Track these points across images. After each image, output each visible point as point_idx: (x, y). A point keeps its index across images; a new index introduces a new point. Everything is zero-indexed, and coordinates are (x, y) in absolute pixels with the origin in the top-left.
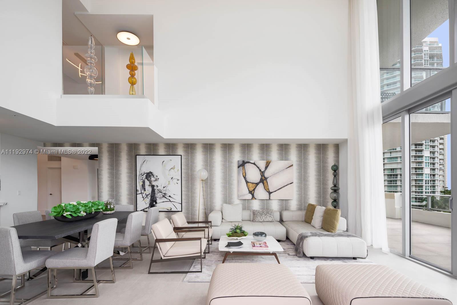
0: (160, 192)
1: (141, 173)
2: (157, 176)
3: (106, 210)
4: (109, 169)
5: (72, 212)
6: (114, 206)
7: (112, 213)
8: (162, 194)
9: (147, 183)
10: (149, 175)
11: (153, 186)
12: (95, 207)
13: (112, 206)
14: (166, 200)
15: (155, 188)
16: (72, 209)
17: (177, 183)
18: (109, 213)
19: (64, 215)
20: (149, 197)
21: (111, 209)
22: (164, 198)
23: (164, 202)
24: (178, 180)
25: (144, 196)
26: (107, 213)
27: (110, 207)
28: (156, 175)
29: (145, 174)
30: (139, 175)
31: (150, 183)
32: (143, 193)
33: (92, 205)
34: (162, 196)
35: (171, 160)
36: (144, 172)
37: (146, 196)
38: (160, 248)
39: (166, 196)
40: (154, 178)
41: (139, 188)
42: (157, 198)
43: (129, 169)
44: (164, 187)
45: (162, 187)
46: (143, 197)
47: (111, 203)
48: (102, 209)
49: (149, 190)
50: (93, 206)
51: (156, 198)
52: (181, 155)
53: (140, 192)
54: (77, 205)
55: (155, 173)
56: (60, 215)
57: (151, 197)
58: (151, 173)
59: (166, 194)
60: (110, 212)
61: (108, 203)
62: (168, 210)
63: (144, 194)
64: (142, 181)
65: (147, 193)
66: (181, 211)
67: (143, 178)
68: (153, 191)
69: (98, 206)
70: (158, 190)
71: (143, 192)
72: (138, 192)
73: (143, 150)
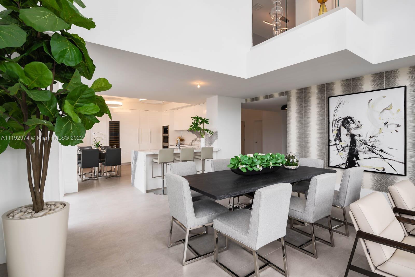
0: (365, 144)
1: (335, 119)
2: (359, 122)
3: (288, 164)
4: (297, 117)
5: (247, 165)
6: (297, 160)
7: (294, 168)
8: (368, 146)
9: (344, 131)
10: (347, 121)
11: (353, 136)
12: (274, 161)
13: (295, 161)
14: (375, 155)
15: (356, 138)
16: (247, 162)
17: (397, 131)
18: (291, 168)
19: (240, 168)
20: (347, 150)
21: (293, 164)
22: (371, 152)
23: (370, 158)
24: (398, 126)
25: (339, 148)
26: (289, 168)
27: (293, 161)
28: (357, 121)
29: (342, 119)
30: (333, 122)
31: (348, 131)
32: (338, 145)
33: (270, 158)
34: (367, 149)
35: (384, 97)
36: (340, 118)
37: (342, 149)
38: (368, 250)
39: (374, 150)
40: (355, 124)
41: (332, 137)
42: (359, 153)
43: (320, 115)
44: (370, 137)
45: (368, 136)
46: (338, 150)
47: (294, 156)
48: (282, 163)
49: (346, 140)
50: (271, 160)
51: (357, 152)
52: (405, 87)
53: (333, 143)
54: (253, 158)
55: (356, 118)
56: (236, 168)
57: (350, 150)
58: (350, 118)
59: (375, 147)
60: (292, 166)
61: (291, 156)
62: (379, 170)
63: (340, 146)
64: (337, 129)
65: (344, 145)
66: (405, 175)
67: (337, 125)
68: (353, 142)
69: (277, 160)
70: (360, 141)
71: (338, 143)
72: (331, 143)
73: (338, 89)
